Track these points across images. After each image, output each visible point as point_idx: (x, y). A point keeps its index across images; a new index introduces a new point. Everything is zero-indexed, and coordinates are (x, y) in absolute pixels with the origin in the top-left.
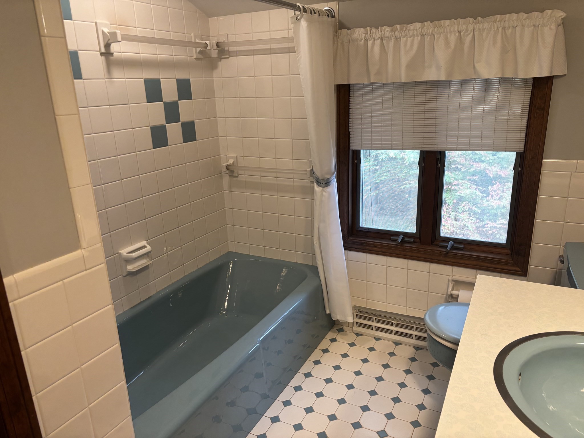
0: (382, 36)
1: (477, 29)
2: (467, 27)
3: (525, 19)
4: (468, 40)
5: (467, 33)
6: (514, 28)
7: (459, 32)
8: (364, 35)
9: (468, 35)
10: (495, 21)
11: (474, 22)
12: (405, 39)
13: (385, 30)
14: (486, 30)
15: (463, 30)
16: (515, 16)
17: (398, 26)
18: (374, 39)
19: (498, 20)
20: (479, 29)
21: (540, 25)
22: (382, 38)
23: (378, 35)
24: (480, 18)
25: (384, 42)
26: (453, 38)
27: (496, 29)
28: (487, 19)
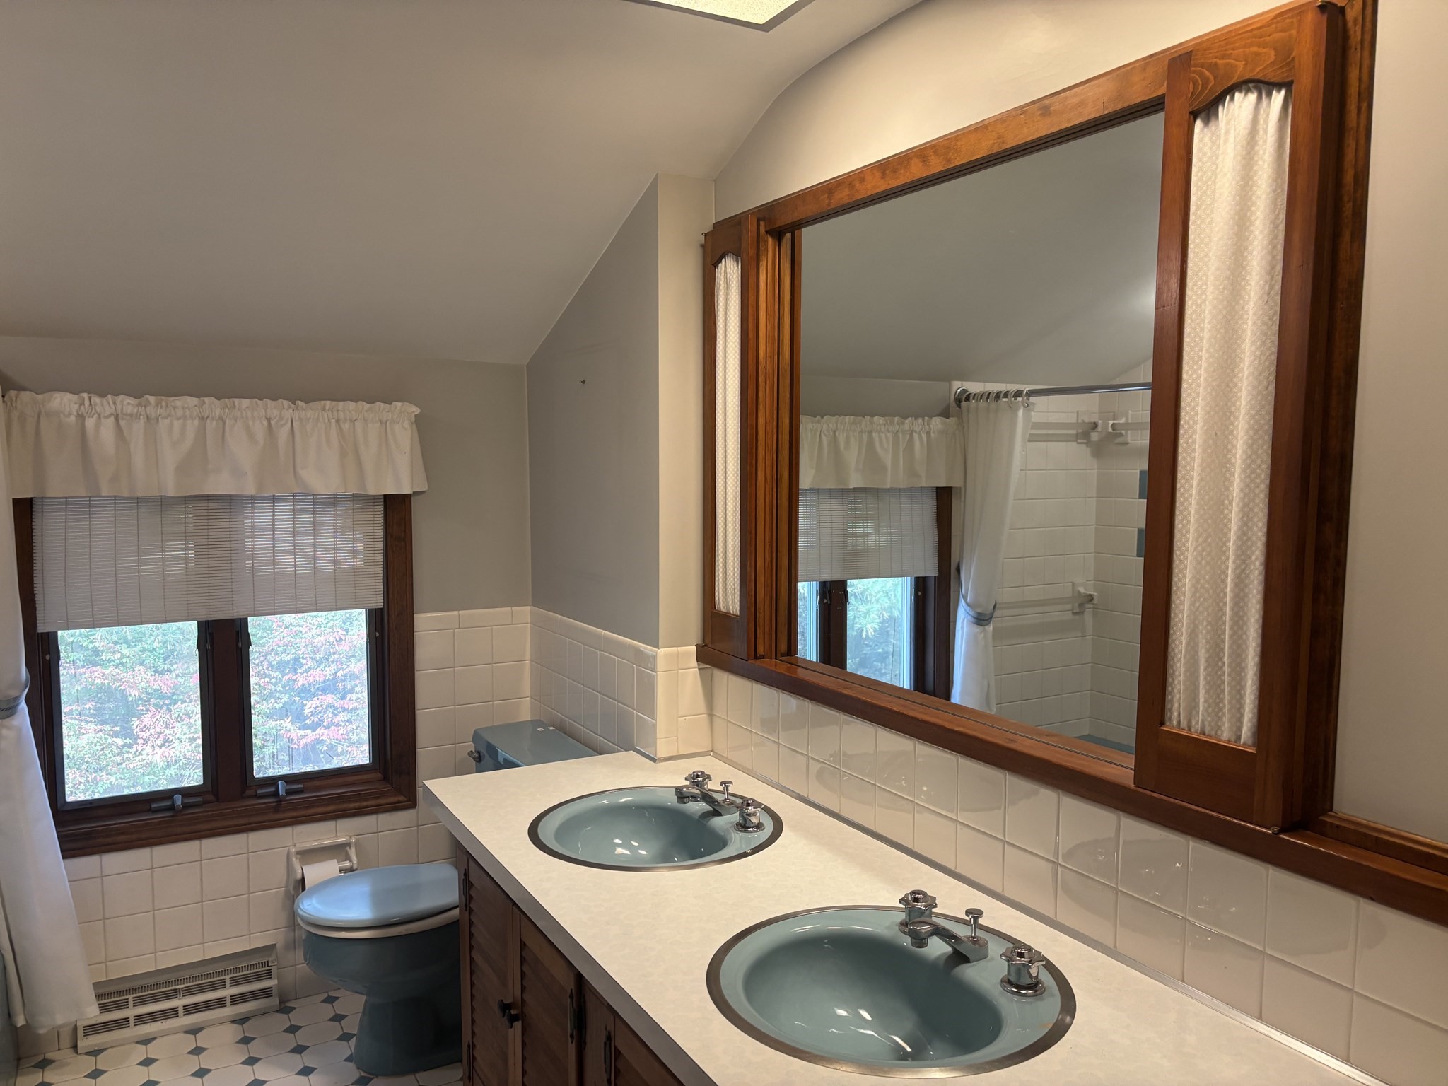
0: (119, 411)
1: (297, 418)
2: (281, 413)
3: (366, 411)
4: (283, 433)
5: (282, 423)
6: (353, 421)
7: (269, 420)
8: (76, 407)
9: (282, 425)
10: (324, 410)
11: (290, 407)
12: (167, 421)
13: (122, 402)
14: (311, 420)
15: (275, 418)
16: (351, 405)
17: (152, 399)
18: (99, 415)
19: (327, 408)
20: (301, 419)
21: (388, 423)
22: (117, 415)
23: (108, 410)
24: (300, 402)
25: (122, 423)
26: (259, 429)
27: (327, 421)
28: (311, 405)
